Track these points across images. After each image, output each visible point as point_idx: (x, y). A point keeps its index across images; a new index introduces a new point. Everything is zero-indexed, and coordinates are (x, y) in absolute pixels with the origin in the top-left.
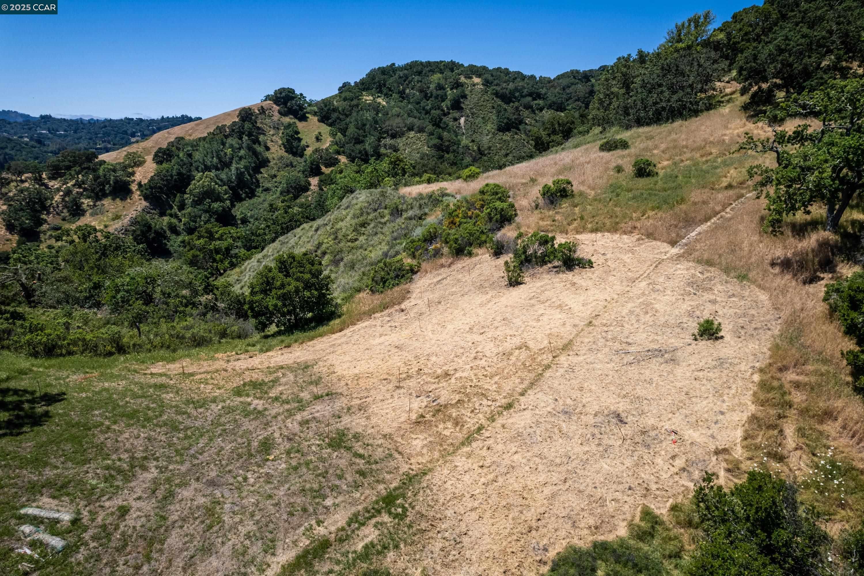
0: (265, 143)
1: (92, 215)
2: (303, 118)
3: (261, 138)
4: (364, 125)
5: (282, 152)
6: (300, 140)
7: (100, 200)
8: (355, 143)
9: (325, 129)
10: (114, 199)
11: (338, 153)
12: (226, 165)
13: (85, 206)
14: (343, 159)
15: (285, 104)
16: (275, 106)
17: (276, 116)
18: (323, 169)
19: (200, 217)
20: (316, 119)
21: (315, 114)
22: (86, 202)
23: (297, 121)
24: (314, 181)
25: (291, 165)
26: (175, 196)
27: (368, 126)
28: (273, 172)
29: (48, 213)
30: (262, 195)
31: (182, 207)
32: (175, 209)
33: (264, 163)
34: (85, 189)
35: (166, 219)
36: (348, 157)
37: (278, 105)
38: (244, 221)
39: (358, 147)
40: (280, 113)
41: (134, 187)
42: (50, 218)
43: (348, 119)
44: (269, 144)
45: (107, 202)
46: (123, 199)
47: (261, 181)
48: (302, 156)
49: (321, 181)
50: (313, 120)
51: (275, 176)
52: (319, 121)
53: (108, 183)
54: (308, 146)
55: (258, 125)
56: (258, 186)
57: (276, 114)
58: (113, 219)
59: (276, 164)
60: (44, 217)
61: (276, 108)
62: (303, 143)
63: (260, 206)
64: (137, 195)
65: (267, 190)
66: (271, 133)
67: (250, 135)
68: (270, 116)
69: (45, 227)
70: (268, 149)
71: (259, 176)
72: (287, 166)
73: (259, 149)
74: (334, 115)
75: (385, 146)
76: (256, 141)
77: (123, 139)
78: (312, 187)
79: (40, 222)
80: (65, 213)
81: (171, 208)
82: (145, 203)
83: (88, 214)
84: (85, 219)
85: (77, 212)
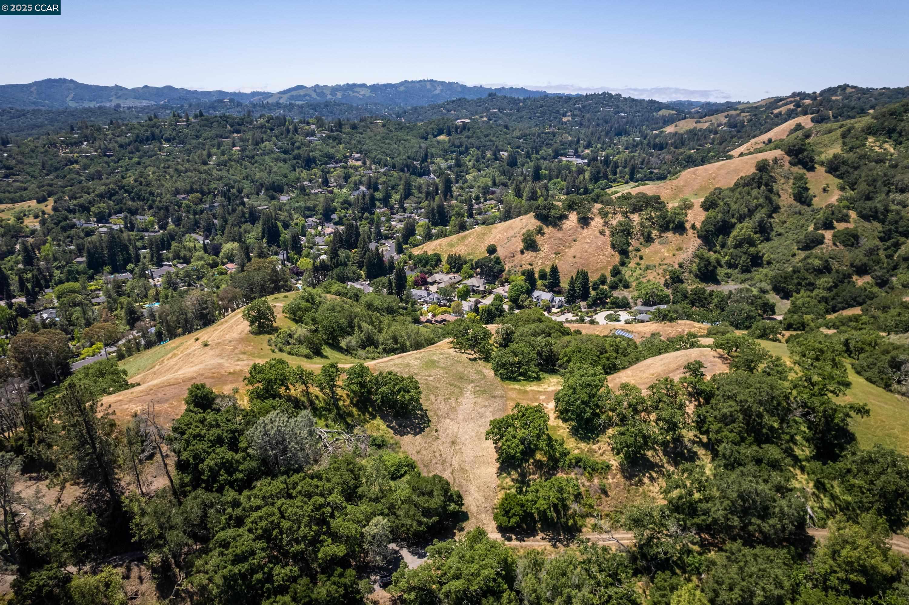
0: (778, 191)
1: (661, 243)
2: (812, 169)
3: (775, 187)
4: (874, 181)
5: (791, 201)
6: (807, 189)
7: (664, 232)
8: (866, 200)
9: (834, 181)
10: (674, 233)
11: (849, 208)
12: (751, 213)
13: (653, 235)
14: (853, 215)
15: (796, 155)
16: (786, 156)
17: (787, 165)
18: (835, 224)
19: (740, 257)
20: (823, 169)
21: (822, 164)
22: (655, 233)
23: (805, 171)
24: (828, 235)
25: (800, 213)
26: (718, 237)
27: (879, 183)
28: (784, 218)
29: (632, 238)
30: (776, 239)
31: (723, 246)
32: (718, 248)
33: (776, 209)
34: (653, 223)
35: (713, 254)
36: (858, 213)
37: (790, 156)
38: (769, 263)
39: (869, 203)
40: (790, 163)
41: (688, 226)
42: (633, 242)
43: (856, 173)
44: (781, 192)
45: (669, 235)
46: (681, 234)
47: (774, 225)
48: (809, 205)
49: (834, 236)
50: (821, 170)
51: (785, 222)
52: (826, 172)
53: (673, 222)
54: (815, 196)
55: (772, 174)
56: (772, 230)
57: (787, 164)
58: (678, 250)
59: (786, 211)
60: (630, 240)
61: (787, 158)
62: (811, 192)
63: (779, 250)
64: (690, 232)
65: (780, 235)
66: (782, 181)
67: (766, 185)
68: (781, 166)
69: (631, 248)
70: (779, 196)
71: (772, 220)
72: (796, 213)
73: (774, 198)
74: (843, 169)
75: (893, 202)
76: (771, 191)
77: (555, 118)
78: (826, 241)
79: (628, 244)
80: (642, 240)
81: (715, 246)
82: (699, 241)
83: (656, 242)
84: (655, 246)
85: (649, 240)
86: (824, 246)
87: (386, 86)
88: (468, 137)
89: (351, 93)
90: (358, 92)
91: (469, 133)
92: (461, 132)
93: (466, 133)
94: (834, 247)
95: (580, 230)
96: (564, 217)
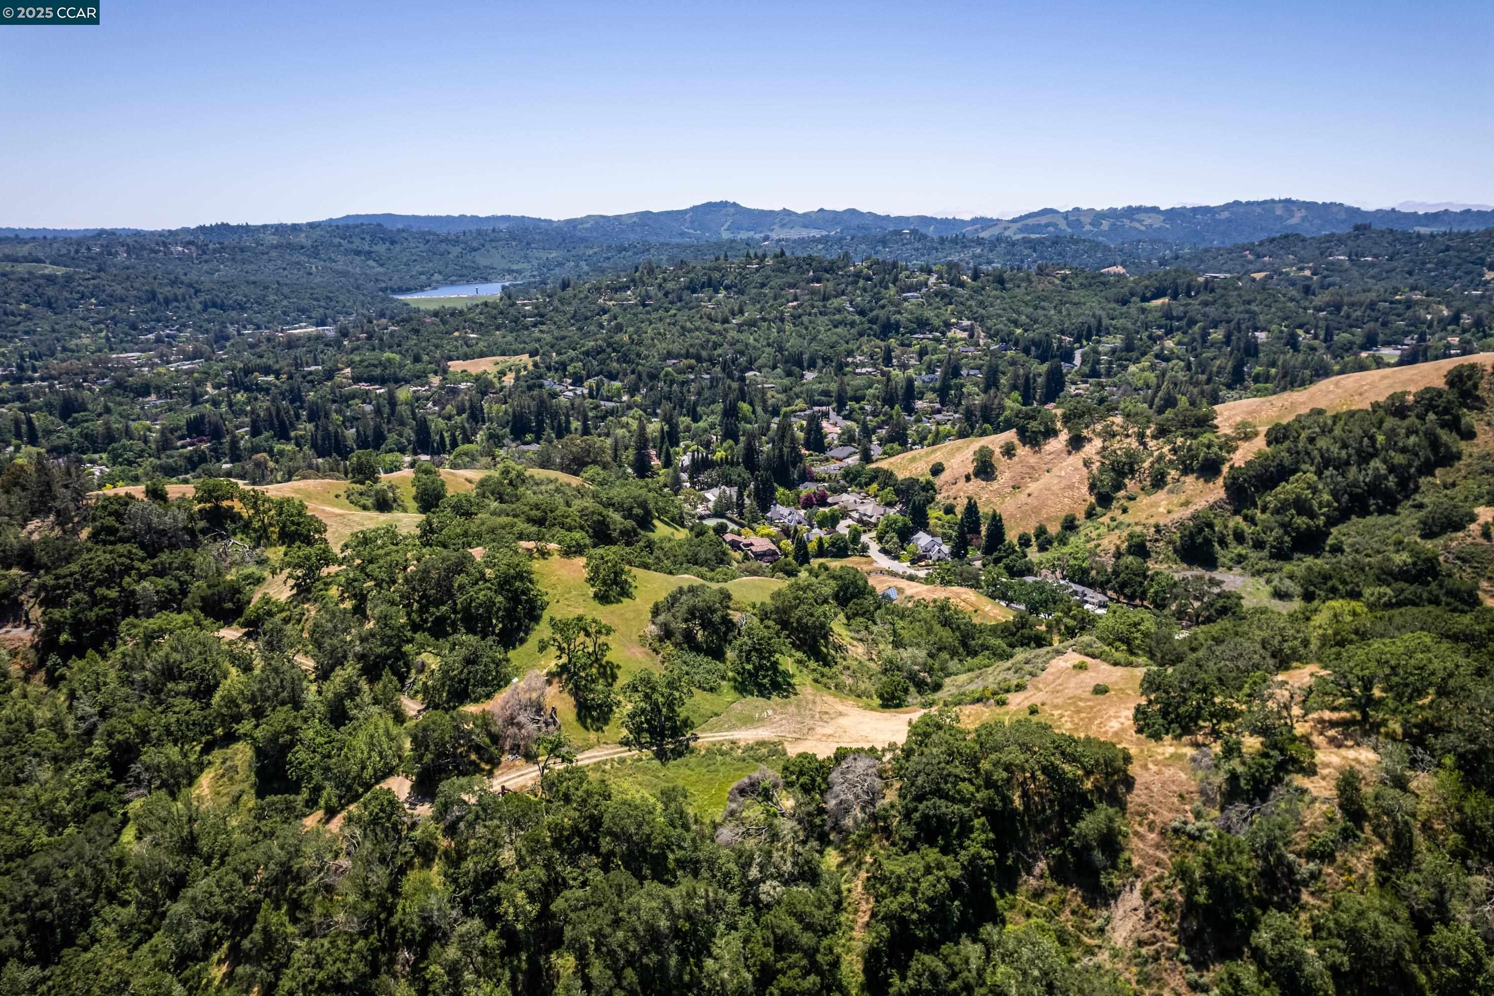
0: (1470, 427)
1: (1168, 492)
3: (1470, 418)
7: (1187, 474)
10: (1197, 479)
13: (1168, 478)
22: (1172, 473)
28: (1454, 478)
29: (1132, 478)
30: (1402, 512)
31: (1264, 509)
32: (1257, 510)
33: (1449, 459)
34: (1177, 458)
35: (1239, 519)
38: (1336, 549)
41: (1225, 468)
42: (1130, 484)
44: (1479, 428)
45: (1190, 479)
46: (1207, 480)
47: (1423, 488)
51: (1453, 485)
53: (1197, 458)
55: (1479, 392)
56: (1409, 497)
58: (1182, 505)
59: (1469, 465)
60: (1127, 481)
63: (1379, 532)
64: (1222, 480)
65: (1418, 506)
67: (1447, 412)
69: (1122, 493)
70: (1470, 436)
71: (1425, 480)
76: (1451, 425)
79: (1119, 486)
80: (1148, 483)
81: (1253, 506)
82: (1223, 493)
83: (1166, 489)
84: (1161, 495)
85: (1159, 482)
86: (1461, 534)
87: (1195, 210)
88: (1206, 304)
89: (1127, 222)
90: (1140, 221)
91: (1209, 297)
92: (1197, 293)
93: (1205, 297)
94: (1480, 540)
95: (1064, 455)
96: (1051, 433)
